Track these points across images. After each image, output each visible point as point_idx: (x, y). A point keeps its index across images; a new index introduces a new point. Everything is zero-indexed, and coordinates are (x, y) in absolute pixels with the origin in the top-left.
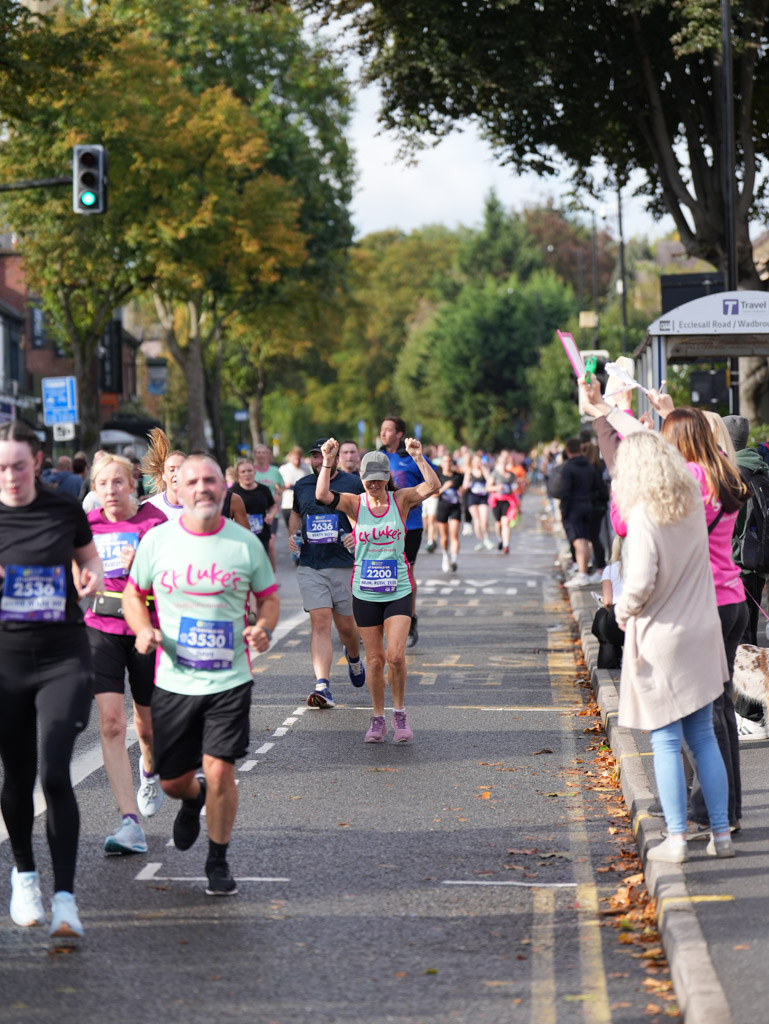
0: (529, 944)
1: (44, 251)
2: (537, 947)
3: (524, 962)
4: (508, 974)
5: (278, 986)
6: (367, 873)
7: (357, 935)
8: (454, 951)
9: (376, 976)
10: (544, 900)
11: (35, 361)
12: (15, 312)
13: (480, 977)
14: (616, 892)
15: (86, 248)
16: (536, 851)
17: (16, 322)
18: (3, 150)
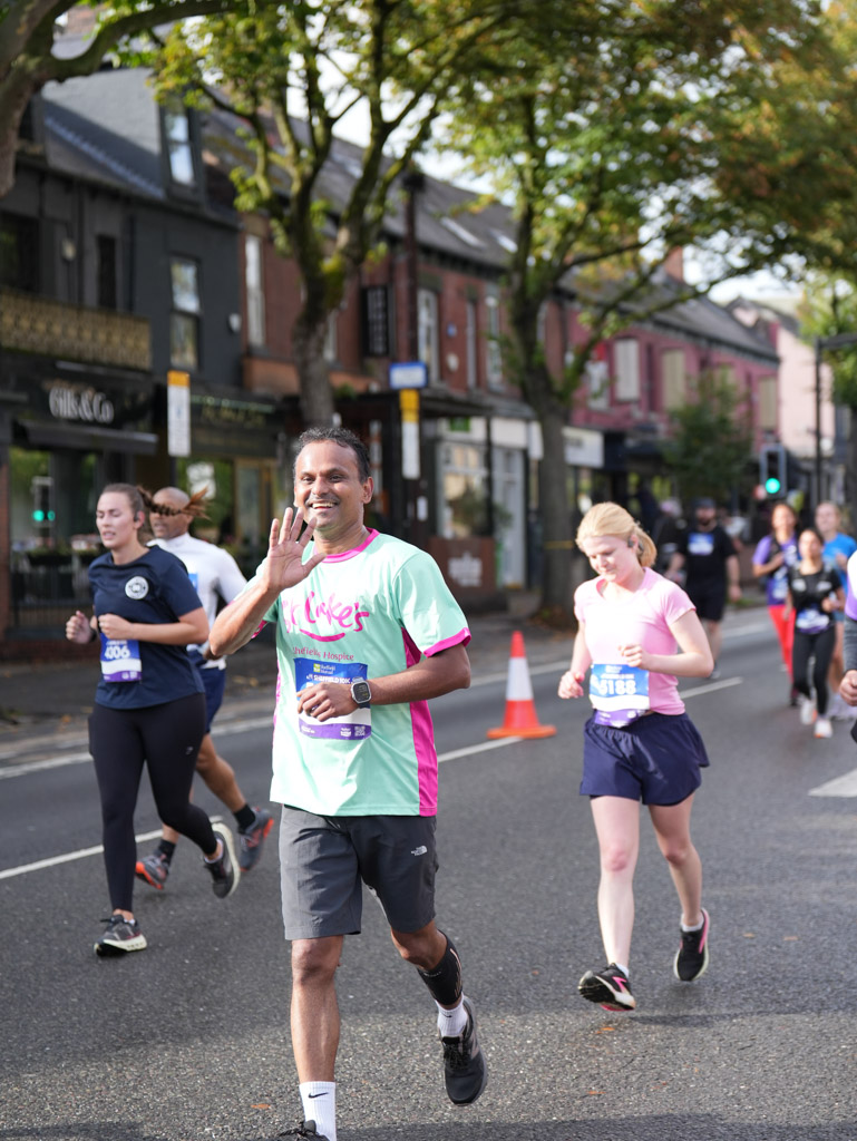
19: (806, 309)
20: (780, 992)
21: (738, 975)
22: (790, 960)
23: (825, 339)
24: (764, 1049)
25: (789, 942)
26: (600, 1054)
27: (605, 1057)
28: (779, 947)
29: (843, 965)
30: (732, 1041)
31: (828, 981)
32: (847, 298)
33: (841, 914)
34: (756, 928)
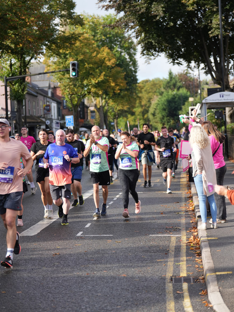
0: (169, 250)
1: (65, 86)
3: (167, 255)
4: (163, 258)
5: (107, 262)
6: (132, 233)
7: (128, 249)
8: (150, 252)
9: (131, 259)
10: (173, 239)
11: (64, 112)
12: (59, 100)
13: (156, 259)
14: (191, 237)
15: (75, 85)
16: (172, 227)
17: (59, 103)
18: (55, 63)
22: (20, 301)
23: (8, 77)
25: (19, 294)
28: (15, 296)
29: (40, 302)
31: (36, 309)
32: (15, 64)
33: (36, 281)
34: (6, 289)
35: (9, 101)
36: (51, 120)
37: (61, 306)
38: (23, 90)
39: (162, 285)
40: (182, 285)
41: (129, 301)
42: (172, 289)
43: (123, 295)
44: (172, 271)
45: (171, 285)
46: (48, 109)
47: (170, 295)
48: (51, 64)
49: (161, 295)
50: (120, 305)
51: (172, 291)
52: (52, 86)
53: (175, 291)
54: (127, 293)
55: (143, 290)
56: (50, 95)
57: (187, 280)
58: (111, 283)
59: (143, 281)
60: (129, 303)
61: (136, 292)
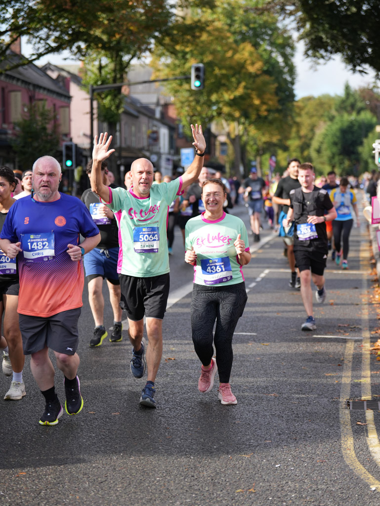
0: (343, 360)
1: (182, 103)
2: (346, 362)
3: (341, 367)
4: (335, 371)
5: (248, 374)
6: (285, 332)
7: (279, 355)
8: (315, 362)
9: (285, 371)
10: (351, 344)
11: (179, 142)
12: (172, 124)
13: (324, 372)
14: (377, 341)
15: (198, 102)
16: (349, 325)
17: (173, 129)
18: (168, 66)
19: (84, 71)
20: (116, 446)
21: (91, 437)
22: (117, 427)
23: (95, 87)
24: (114, 482)
25: (115, 416)
26: (20, 490)
27: (24, 491)
28: (109, 419)
29: (147, 429)
30: (95, 478)
31: (141, 439)
32: (106, 66)
34: (95, 407)
35: (95, 123)
36: (159, 154)
37: (179, 437)
38: (118, 107)
39: (334, 412)
40: (365, 413)
41: (284, 433)
42: (350, 418)
43: (275, 425)
44: (349, 392)
45: (347, 412)
46: (154, 138)
47: (347, 427)
48: (161, 67)
49: (332, 426)
50: (270, 439)
51: (350, 420)
52: (162, 102)
53: (354, 420)
54: (280, 422)
55: (305, 419)
56: (158, 115)
57: (372, 404)
58: (256, 405)
59: (304, 405)
60: (283, 437)
61: (295, 420)
